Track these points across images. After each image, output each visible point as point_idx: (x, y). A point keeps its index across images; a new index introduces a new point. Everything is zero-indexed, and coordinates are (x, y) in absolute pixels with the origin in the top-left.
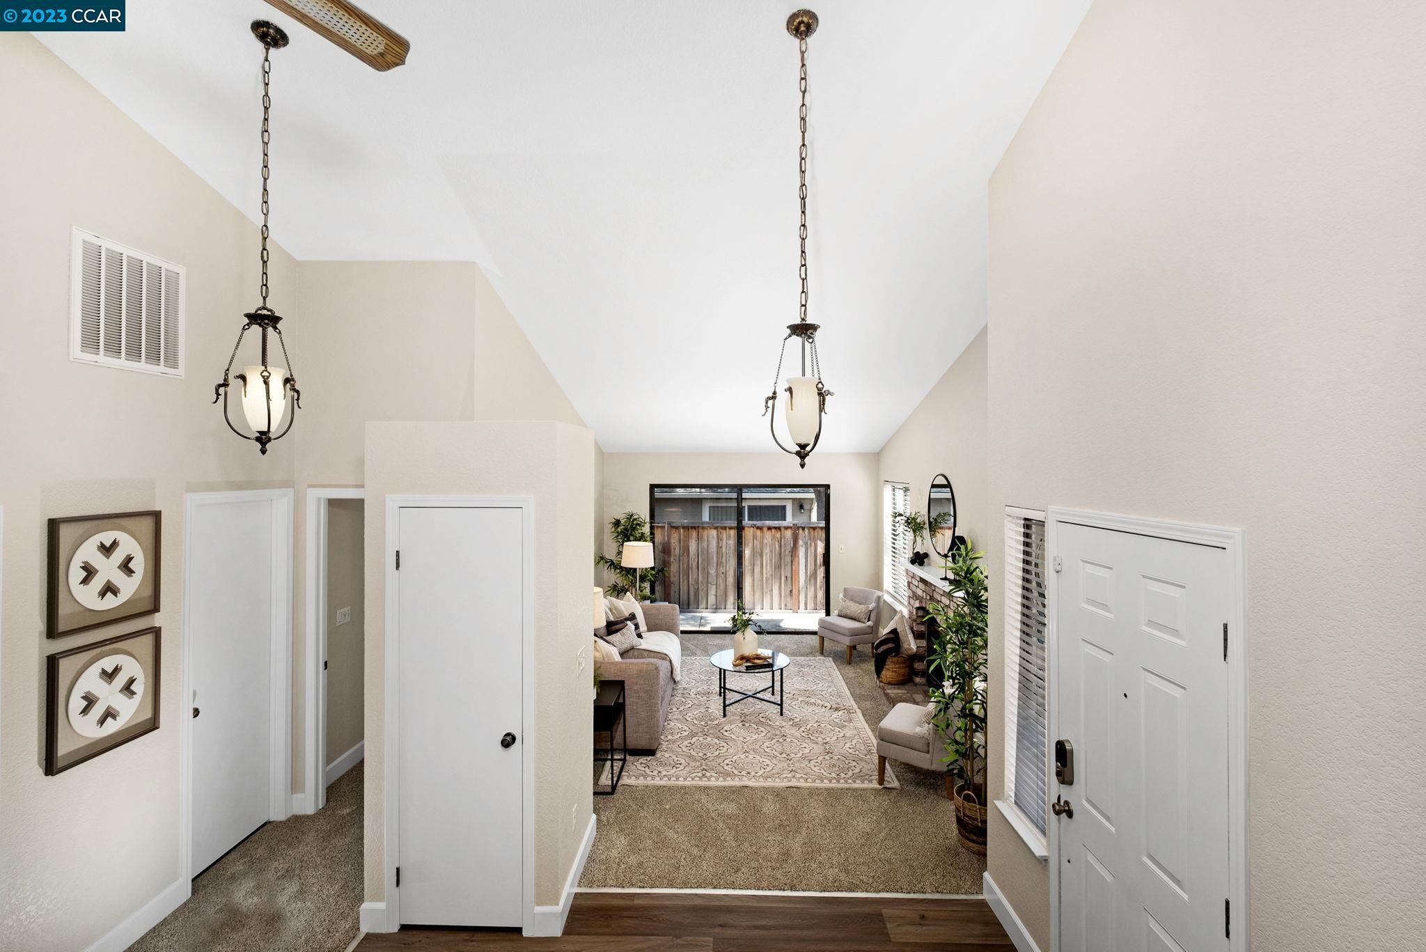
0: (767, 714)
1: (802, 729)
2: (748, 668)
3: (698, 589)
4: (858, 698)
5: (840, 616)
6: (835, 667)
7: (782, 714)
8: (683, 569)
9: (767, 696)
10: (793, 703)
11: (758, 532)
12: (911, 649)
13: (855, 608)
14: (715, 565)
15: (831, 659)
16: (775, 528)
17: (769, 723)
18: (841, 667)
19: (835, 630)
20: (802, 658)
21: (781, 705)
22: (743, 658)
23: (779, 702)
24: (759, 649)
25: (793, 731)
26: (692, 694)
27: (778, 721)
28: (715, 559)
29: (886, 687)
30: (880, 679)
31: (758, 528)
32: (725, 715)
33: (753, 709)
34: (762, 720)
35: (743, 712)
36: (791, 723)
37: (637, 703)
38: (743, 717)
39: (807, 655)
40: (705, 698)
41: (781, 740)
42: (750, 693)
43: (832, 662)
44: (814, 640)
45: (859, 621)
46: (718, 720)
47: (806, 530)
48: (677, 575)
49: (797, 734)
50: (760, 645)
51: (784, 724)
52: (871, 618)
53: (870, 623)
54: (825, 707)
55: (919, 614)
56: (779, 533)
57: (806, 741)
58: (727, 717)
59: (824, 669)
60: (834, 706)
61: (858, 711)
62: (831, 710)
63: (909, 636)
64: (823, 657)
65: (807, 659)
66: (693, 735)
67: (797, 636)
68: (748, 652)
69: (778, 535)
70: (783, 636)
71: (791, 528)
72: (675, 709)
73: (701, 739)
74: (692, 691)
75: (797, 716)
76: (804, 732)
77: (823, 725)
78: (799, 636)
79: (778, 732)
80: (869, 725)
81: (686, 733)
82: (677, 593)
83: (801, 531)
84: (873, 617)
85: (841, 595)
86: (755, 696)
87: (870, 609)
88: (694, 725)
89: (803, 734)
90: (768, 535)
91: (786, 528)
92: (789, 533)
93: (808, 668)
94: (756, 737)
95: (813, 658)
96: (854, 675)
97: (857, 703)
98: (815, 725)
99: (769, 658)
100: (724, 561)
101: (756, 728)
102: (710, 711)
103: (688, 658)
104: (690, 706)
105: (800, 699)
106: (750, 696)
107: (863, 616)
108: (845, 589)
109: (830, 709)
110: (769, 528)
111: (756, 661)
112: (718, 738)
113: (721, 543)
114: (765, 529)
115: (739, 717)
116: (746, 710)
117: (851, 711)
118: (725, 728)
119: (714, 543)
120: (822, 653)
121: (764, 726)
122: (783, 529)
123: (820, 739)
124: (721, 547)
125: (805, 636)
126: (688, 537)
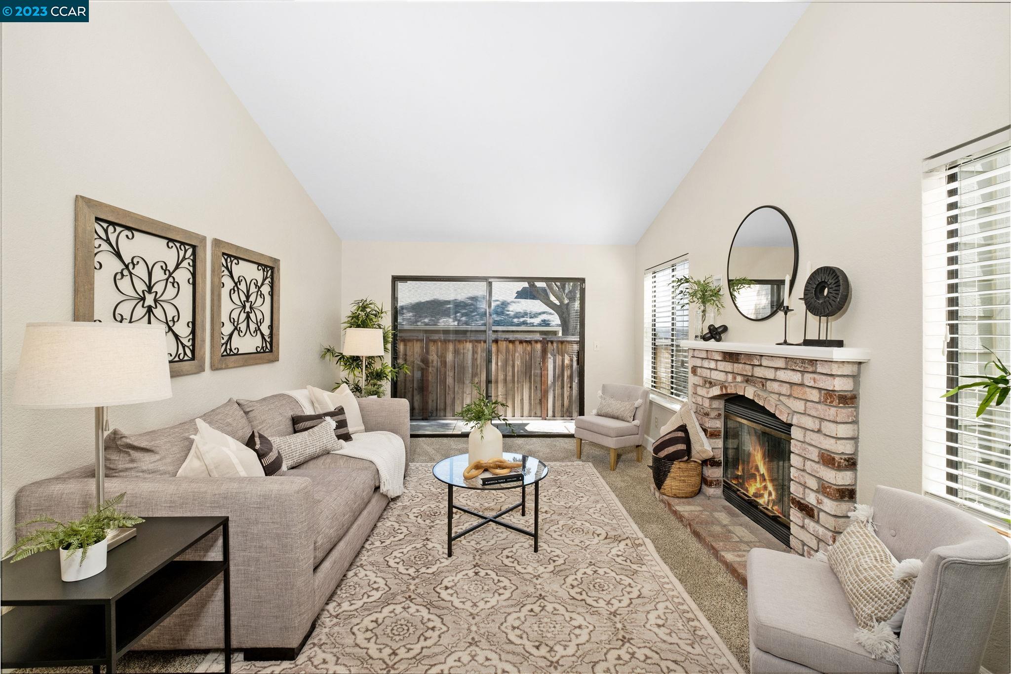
0: (514, 550)
1: (570, 580)
2: (485, 482)
3: (454, 398)
4: (640, 518)
5: (599, 415)
6: (598, 475)
7: (536, 550)
8: (440, 379)
9: (515, 519)
10: (553, 528)
11: (511, 346)
12: (705, 451)
13: (616, 406)
14: (470, 375)
15: (591, 464)
16: (527, 342)
17: (519, 568)
18: (604, 473)
19: (596, 430)
20: (558, 464)
21: (535, 536)
22: (477, 467)
23: (531, 530)
24: (504, 454)
25: (555, 587)
26: (411, 516)
27: (531, 565)
28: (470, 370)
29: (674, 501)
30: (662, 491)
31: (510, 341)
32: (450, 554)
33: (493, 542)
34: (506, 562)
35: (478, 547)
36: (551, 568)
37: (258, 560)
38: (477, 557)
39: (562, 460)
40: (428, 522)
41: (537, 609)
42: (490, 514)
43: (593, 468)
44: (571, 444)
45: (623, 420)
46: (438, 565)
47: (555, 345)
48: (435, 385)
49: (562, 593)
50: (507, 449)
51: (541, 569)
52: (637, 416)
53: (637, 422)
54: (598, 535)
55: (714, 406)
56: (530, 346)
57: (580, 610)
58: (453, 557)
59: (586, 477)
60: (612, 534)
61: (648, 541)
62: (607, 541)
63: (700, 434)
64: (581, 463)
65: (564, 464)
66: (385, 602)
67: (549, 439)
68: (487, 458)
69: (529, 348)
70: (534, 439)
71: (540, 341)
72: (378, 544)
73: (399, 609)
74: (414, 510)
75: (558, 552)
76: (573, 587)
77: (601, 571)
78: (552, 439)
79: (531, 590)
80: (671, 569)
81: (376, 595)
82: (435, 401)
83: (550, 344)
84: (640, 414)
85: (600, 392)
86: (497, 519)
87: (636, 405)
88: (397, 575)
89: (573, 592)
90: (520, 348)
91: (536, 342)
92: (539, 346)
93: (566, 476)
94: (493, 602)
95: (569, 464)
96: (623, 485)
97: (641, 527)
98: (589, 571)
99: (518, 466)
100: (479, 373)
101: (496, 578)
102: (430, 545)
103: (423, 464)
104: (402, 536)
105: (561, 523)
106: (491, 520)
107: (628, 415)
108: (604, 387)
109: (606, 538)
110: (521, 342)
111: (498, 471)
112: (429, 606)
113: (476, 356)
114: (517, 343)
115: (471, 558)
116: (484, 543)
117: (637, 542)
118: (446, 582)
119: (469, 355)
120: (579, 457)
121: (509, 575)
122: (533, 343)
123: (602, 603)
124: (476, 359)
125: (557, 439)
126: (445, 350)
